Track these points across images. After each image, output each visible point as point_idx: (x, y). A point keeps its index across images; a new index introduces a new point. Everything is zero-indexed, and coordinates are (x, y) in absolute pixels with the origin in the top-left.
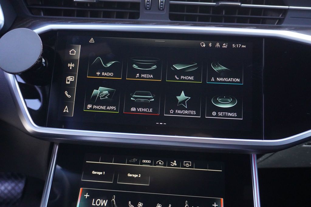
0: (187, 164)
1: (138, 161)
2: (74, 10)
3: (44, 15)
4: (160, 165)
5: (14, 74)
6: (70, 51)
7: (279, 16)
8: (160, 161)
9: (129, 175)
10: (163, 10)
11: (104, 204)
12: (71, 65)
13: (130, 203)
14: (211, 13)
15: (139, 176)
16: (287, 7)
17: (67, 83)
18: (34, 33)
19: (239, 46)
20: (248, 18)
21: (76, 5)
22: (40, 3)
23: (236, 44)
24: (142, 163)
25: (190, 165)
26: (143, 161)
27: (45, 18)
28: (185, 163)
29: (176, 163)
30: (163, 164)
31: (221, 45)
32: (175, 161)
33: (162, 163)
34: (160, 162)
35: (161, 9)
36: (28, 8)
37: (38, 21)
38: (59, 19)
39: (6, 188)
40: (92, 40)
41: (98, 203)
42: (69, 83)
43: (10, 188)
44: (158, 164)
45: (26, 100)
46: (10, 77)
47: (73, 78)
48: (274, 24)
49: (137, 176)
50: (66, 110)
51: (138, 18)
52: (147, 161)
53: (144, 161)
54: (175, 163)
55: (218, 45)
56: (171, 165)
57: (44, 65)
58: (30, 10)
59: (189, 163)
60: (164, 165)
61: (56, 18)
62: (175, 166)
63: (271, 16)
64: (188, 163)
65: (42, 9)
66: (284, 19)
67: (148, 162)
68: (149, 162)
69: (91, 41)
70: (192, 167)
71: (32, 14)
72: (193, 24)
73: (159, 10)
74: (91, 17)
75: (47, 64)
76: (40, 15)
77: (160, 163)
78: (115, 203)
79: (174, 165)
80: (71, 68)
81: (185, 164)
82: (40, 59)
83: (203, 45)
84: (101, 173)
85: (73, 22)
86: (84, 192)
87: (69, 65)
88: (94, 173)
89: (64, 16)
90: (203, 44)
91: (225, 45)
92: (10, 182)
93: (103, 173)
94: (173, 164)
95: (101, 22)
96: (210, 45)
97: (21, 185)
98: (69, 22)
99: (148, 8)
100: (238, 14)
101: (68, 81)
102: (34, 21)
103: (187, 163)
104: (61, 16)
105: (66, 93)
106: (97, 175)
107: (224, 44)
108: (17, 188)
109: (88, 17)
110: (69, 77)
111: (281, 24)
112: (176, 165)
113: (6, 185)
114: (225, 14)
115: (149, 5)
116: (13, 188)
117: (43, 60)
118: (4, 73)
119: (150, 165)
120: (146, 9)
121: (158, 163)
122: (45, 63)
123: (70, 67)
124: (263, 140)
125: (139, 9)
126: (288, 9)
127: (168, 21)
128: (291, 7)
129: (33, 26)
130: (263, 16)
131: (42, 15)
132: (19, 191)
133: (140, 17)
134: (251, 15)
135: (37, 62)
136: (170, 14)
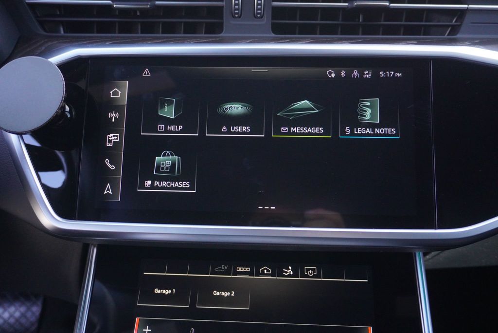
0: (311, 273)
1: (229, 269)
2: (115, 22)
3: (64, 32)
4: (266, 276)
5: (20, 134)
6: (111, 92)
7: (452, 22)
8: (265, 267)
9: (216, 293)
10: (262, 17)
12: (113, 116)
14: (340, 19)
15: (233, 295)
16: (466, 6)
17: (108, 145)
18: (49, 62)
19: (390, 74)
20: (401, 25)
21: (117, 13)
22: (58, 13)
23: (385, 72)
24: (236, 273)
25: (314, 272)
26: (237, 268)
27: (67, 38)
28: (307, 270)
29: (292, 270)
30: (270, 273)
31: (361, 74)
32: (290, 268)
33: (268, 271)
34: (266, 269)
35: (259, 16)
36: (38, 21)
37: (55, 42)
38: (90, 38)
39: (11, 316)
40: (147, 73)
42: (111, 145)
43: (17, 314)
44: (263, 274)
45: (40, 174)
46: (14, 138)
47: (117, 136)
48: (444, 35)
49: (229, 294)
50: (108, 190)
51: (221, 32)
52: (243, 268)
53: (239, 269)
54: (290, 271)
55: (356, 73)
56: (284, 274)
57: (69, 116)
58: (42, 24)
60: (273, 275)
61: (85, 37)
62: (290, 276)
63: (439, 21)
64: (312, 269)
65: (62, 22)
66: (459, 26)
67: (246, 270)
68: (247, 269)
69: (145, 74)
70: (318, 276)
71: (46, 31)
72: (312, 39)
73: (256, 17)
74: (142, 32)
75: (74, 113)
76: (59, 32)
77: (265, 271)
79: (289, 273)
80: (113, 121)
81: (307, 272)
82: (62, 108)
83: (330, 75)
84: (170, 292)
85: (113, 43)
86: (142, 325)
87: (110, 115)
88: (157, 291)
89: (98, 32)
90: (330, 73)
91: (367, 74)
92: (17, 305)
93: (172, 292)
94: (286, 272)
95: (160, 41)
96: (343, 74)
97: (36, 310)
98: (108, 43)
99: (237, 16)
100: (385, 21)
101: (110, 141)
102: (49, 44)
103: (309, 269)
104: (93, 32)
105: (107, 162)
106: (162, 294)
107: (365, 72)
108: (29, 314)
109: (138, 33)
110: (111, 135)
111: (456, 35)
112: (292, 273)
113: (12, 309)
114: (364, 20)
115: (237, 9)
116: (23, 315)
117: (67, 108)
119: (250, 276)
120: (234, 17)
121: (263, 271)
122: (70, 112)
123: (112, 118)
124: (436, 229)
125: (222, 18)
126: (467, 10)
127: (269, 35)
128: (471, 6)
129: (47, 53)
130: (426, 22)
131: (62, 32)
132: (33, 319)
133: (224, 30)
134: (406, 21)
135: (57, 112)
136: (272, 23)
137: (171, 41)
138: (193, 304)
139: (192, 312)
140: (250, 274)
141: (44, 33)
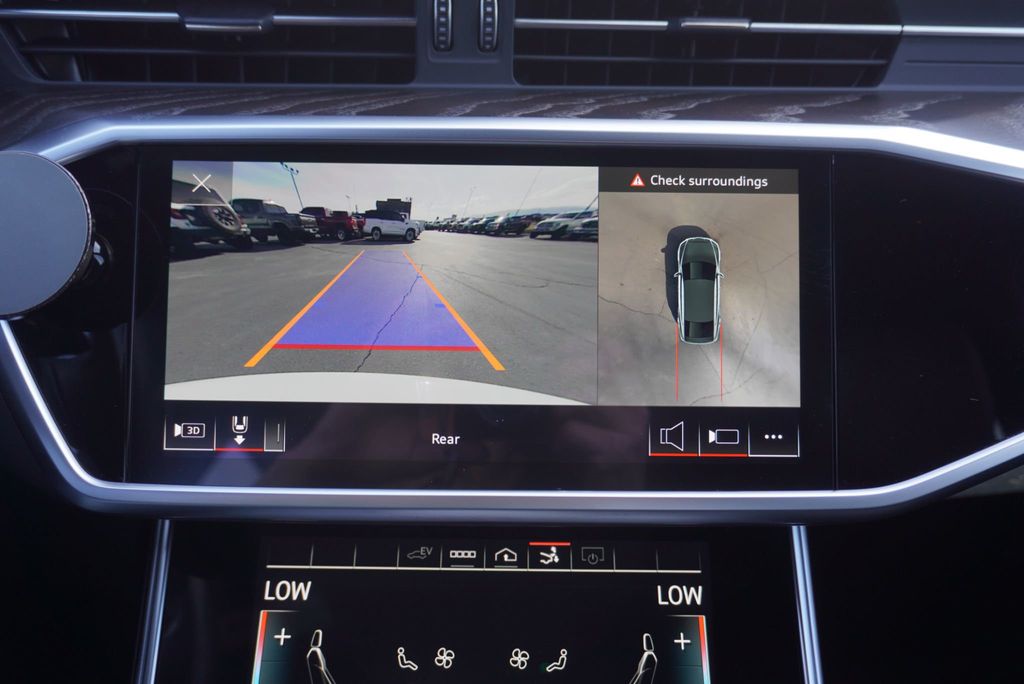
0: (593, 558)
1: (435, 554)
2: (189, 58)
3: (83, 78)
4: (507, 563)
7: (869, 57)
8: (506, 549)
10: (494, 49)
14: (652, 51)
16: (896, 28)
20: (770, 65)
22: (66, 35)
24: (449, 562)
25: (600, 557)
26: (451, 552)
28: (587, 553)
29: (557, 554)
30: (515, 560)
32: (553, 549)
33: (511, 556)
34: (506, 552)
35: (488, 47)
36: (23, 55)
44: (501, 562)
51: (410, 78)
52: (463, 553)
53: (455, 554)
54: (553, 555)
56: (542, 561)
57: (101, 261)
59: (598, 553)
60: (521, 563)
61: (128, 93)
62: (553, 565)
64: (595, 552)
65: (77, 56)
66: (885, 66)
67: (469, 556)
68: (470, 554)
70: (607, 565)
71: (43, 76)
72: (598, 99)
73: (483, 49)
75: (108, 256)
76: (68, 76)
77: (506, 557)
79: (551, 560)
81: (586, 557)
94: (547, 559)
102: (51, 110)
103: (590, 552)
104: (143, 79)
111: (877, 85)
112: (557, 560)
119: (476, 567)
121: (501, 557)
122: (103, 253)
126: (900, 36)
127: (510, 87)
128: (909, 29)
130: (819, 56)
131: (77, 76)
133: (418, 75)
136: (516, 62)
140: (477, 562)
141: (41, 81)
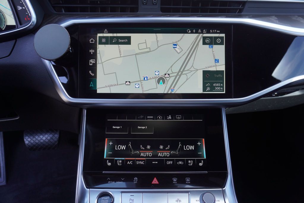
0: (179, 118)
1: (144, 117)
2: (88, 7)
3: (65, 12)
4: (160, 119)
5: (50, 60)
6: (90, 40)
7: (239, 7)
9: (139, 127)
10: (156, 4)
11: (123, 148)
13: (141, 146)
14: (191, 6)
15: (146, 128)
17: (90, 64)
18: (61, 26)
19: (215, 31)
20: (217, 8)
21: (89, 2)
22: (61, 2)
23: (212, 30)
24: (147, 119)
27: (67, 14)
28: (177, 117)
31: (202, 31)
32: (170, 116)
33: (161, 117)
35: (155, 4)
36: (52, 6)
37: (62, 17)
38: (78, 15)
39: (46, 139)
41: (119, 148)
42: (92, 64)
43: (49, 138)
44: (158, 119)
45: (59, 77)
46: (47, 62)
47: (94, 61)
48: (236, 13)
49: (144, 127)
50: (92, 85)
51: (138, 11)
53: (149, 117)
55: (200, 31)
56: (167, 118)
57: (71, 52)
58: (54, 7)
59: (180, 117)
60: (163, 119)
61: (75, 14)
62: (170, 119)
63: (234, 7)
64: (179, 116)
65: (63, 7)
66: (243, 9)
67: (152, 117)
69: (105, 32)
70: (182, 119)
71: (56, 11)
72: (180, 15)
73: (153, 4)
74: (101, 12)
75: (73, 50)
76: (62, 12)
78: (131, 147)
83: (189, 32)
84: (119, 127)
85: (89, 17)
86: (109, 141)
88: (114, 127)
89: (80, 12)
91: (205, 31)
92: (49, 134)
94: (169, 118)
95: (111, 16)
96: (194, 31)
97: (57, 136)
98: (87, 17)
99: (145, 4)
100: (210, 6)
101: (91, 63)
102: (59, 18)
103: (178, 116)
104: (78, 12)
105: (90, 72)
106: (116, 128)
107: (204, 30)
108: (54, 138)
109: (99, 12)
110: (91, 60)
111: (241, 13)
112: (171, 118)
113: (46, 136)
114: (201, 6)
116: (51, 138)
117: (70, 48)
118: (41, 59)
120: (143, 4)
121: (159, 117)
122: (71, 50)
123: (91, 52)
124: (232, 98)
125: (138, 4)
127: (160, 13)
128: (249, 0)
129: (59, 22)
130: (228, 6)
131: (64, 12)
132: (56, 140)
133: (139, 11)
134: (220, 6)
135: (67, 50)
136: (161, 7)
137: (116, 16)
138: (130, 132)
139: (129, 135)
140: (153, 119)
141: (56, 12)
